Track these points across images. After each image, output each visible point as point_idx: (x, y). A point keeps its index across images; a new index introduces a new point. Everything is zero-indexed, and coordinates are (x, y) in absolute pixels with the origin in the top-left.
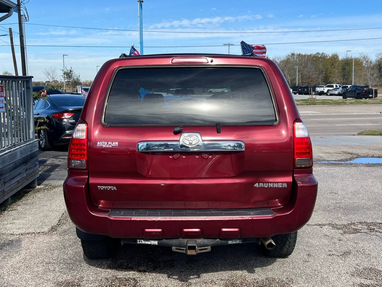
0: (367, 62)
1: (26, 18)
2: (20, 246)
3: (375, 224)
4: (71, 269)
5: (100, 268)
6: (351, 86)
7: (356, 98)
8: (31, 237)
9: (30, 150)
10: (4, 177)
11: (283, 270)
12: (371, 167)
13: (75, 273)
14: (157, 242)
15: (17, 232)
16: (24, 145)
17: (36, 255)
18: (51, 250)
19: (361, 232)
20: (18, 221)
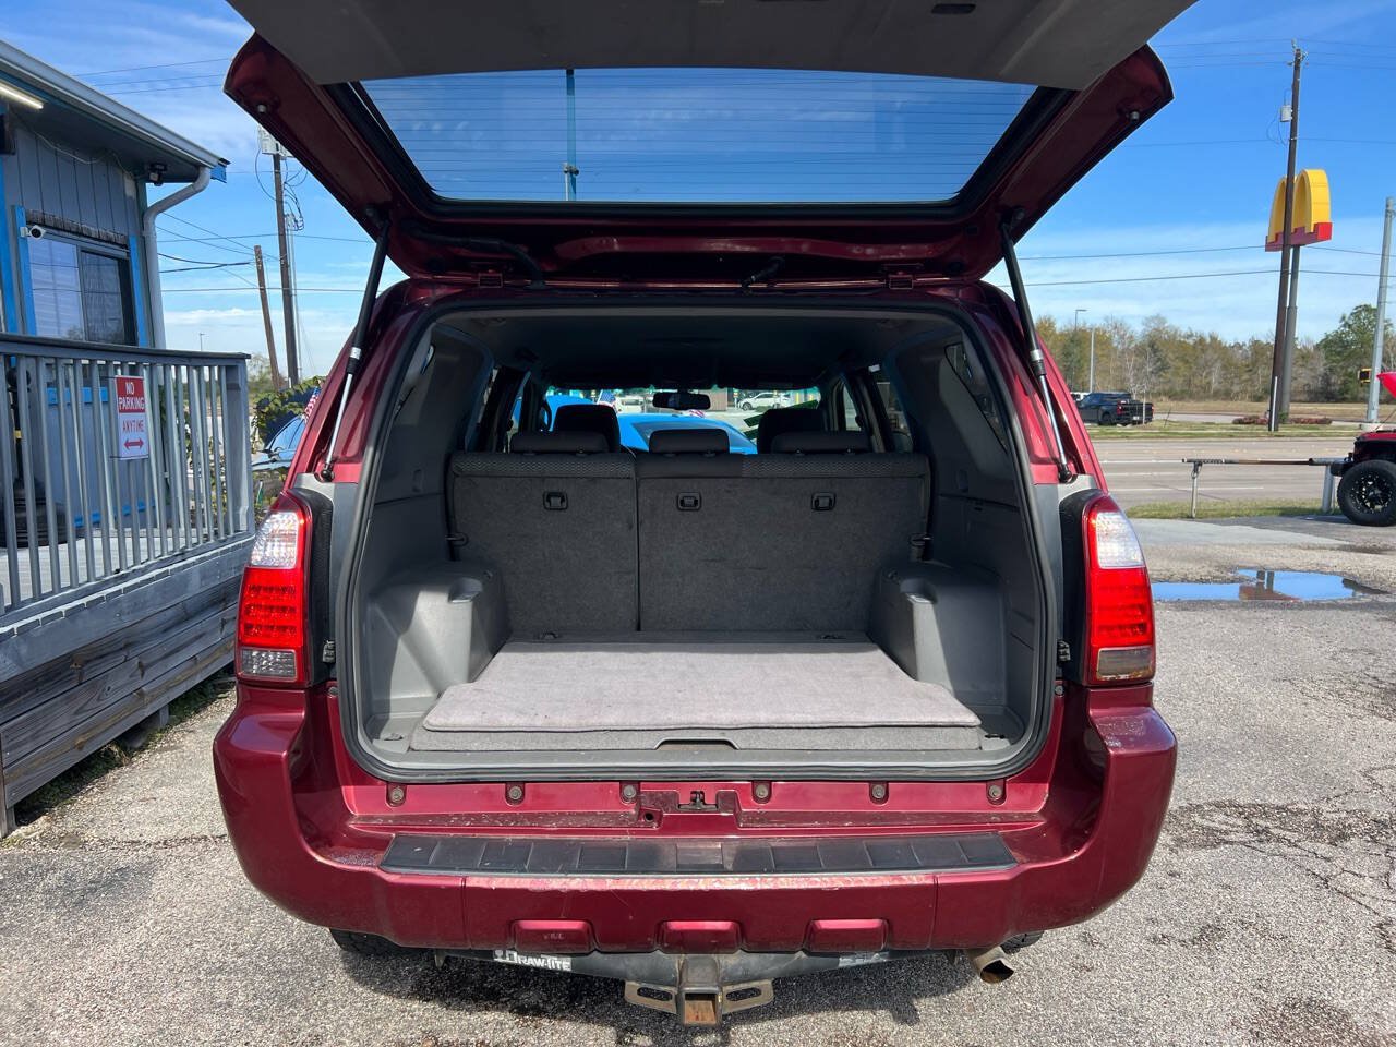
0: (1122, 337)
1: (296, 221)
2: (144, 892)
3: (1264, 810)
4: (289, 997)
5: (387, 993)
6: (1087, 394)
7: (1100, 424)
8: (192, 854)
9: (237, 565)
10: (138, 652)
11: (1014, 1010)
12: (1187, 609)
13: (297, 1017)
14: (569, 963)
15: (152, 833)
16: (215, 551)
17: (187, 934)
18: (240, 909)
19: (1232, 843)
20: (171, 791)
